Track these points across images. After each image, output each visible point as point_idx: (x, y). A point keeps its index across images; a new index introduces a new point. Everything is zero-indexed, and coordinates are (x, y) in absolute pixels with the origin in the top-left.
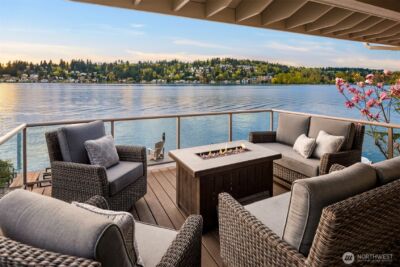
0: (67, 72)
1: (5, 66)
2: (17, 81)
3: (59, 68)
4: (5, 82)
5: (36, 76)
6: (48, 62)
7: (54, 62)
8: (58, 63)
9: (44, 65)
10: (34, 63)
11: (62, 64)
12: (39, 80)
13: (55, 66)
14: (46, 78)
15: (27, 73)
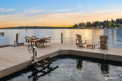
0: (114, 24)
1: (92, 23)
2: (96, 28)
3: (111, 23)
4: (92, 29)
5: (102, 26)
6: (106, 21)
7: (109, 21)
8: (110, 21)
9: (105, 22)
10: (101, 22)
11: (112, 21)
12: (103, 28)
13: (109, 22)
14: (106, 27)
15: (99, 25)
